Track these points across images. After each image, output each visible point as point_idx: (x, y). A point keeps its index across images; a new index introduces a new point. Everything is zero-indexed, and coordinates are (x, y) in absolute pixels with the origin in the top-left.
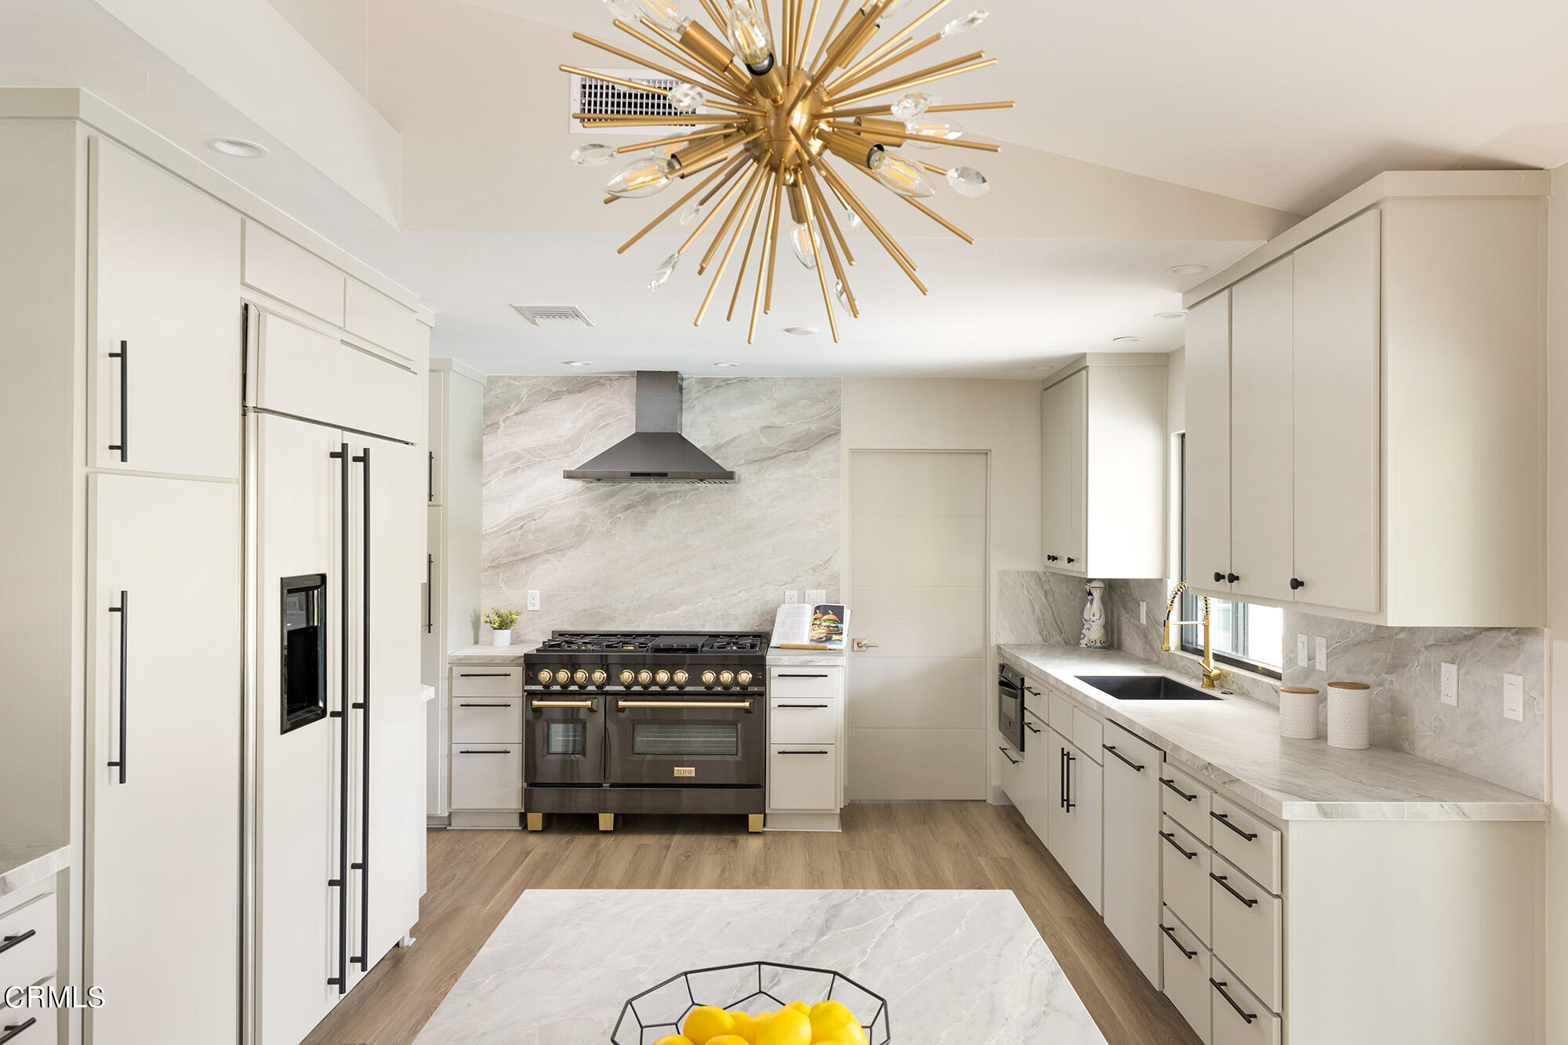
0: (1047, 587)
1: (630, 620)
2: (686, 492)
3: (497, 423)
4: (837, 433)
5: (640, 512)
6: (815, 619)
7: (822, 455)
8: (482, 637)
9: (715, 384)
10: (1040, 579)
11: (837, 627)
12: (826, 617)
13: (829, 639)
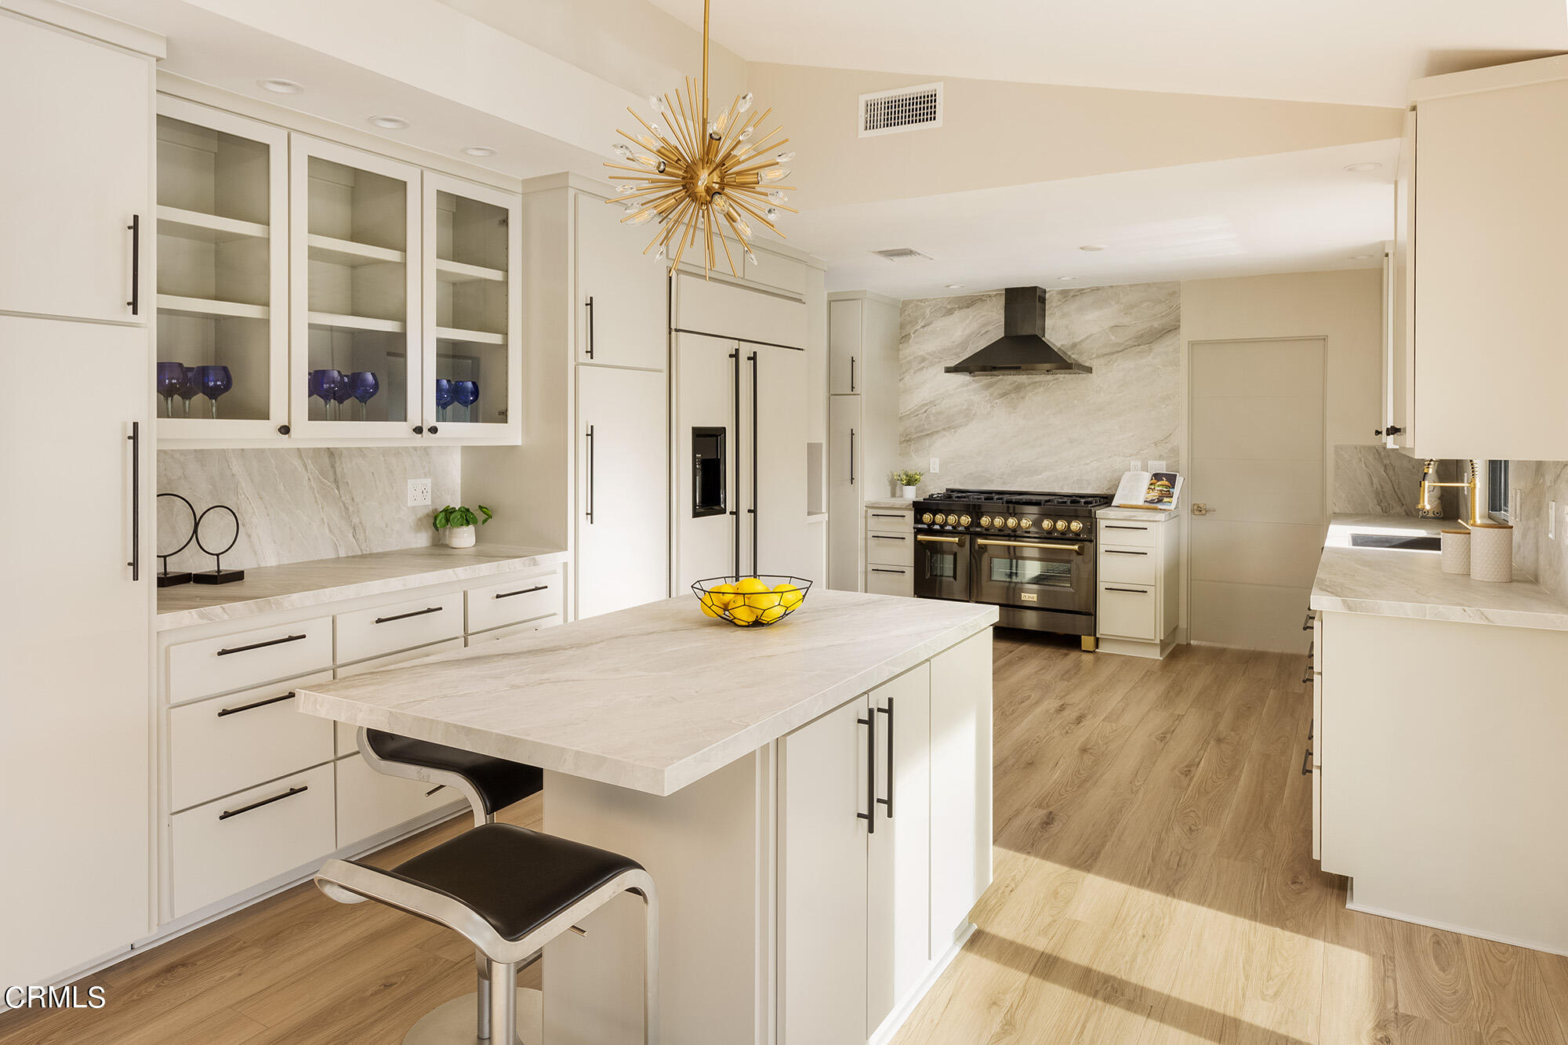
0: (1387, 461)
1: (1005, 482)
2: (1048, 382)
3: (909, 334)
4: (1177, 328)
5: (1013, 399)
6: (1151, 484)
7: (1163, 347)
8: (898, 493)
9: (1072, 293)
10: (1379, 454)
11: (1169, 491)
12: (1159, 483)
13: (1160, 501)
